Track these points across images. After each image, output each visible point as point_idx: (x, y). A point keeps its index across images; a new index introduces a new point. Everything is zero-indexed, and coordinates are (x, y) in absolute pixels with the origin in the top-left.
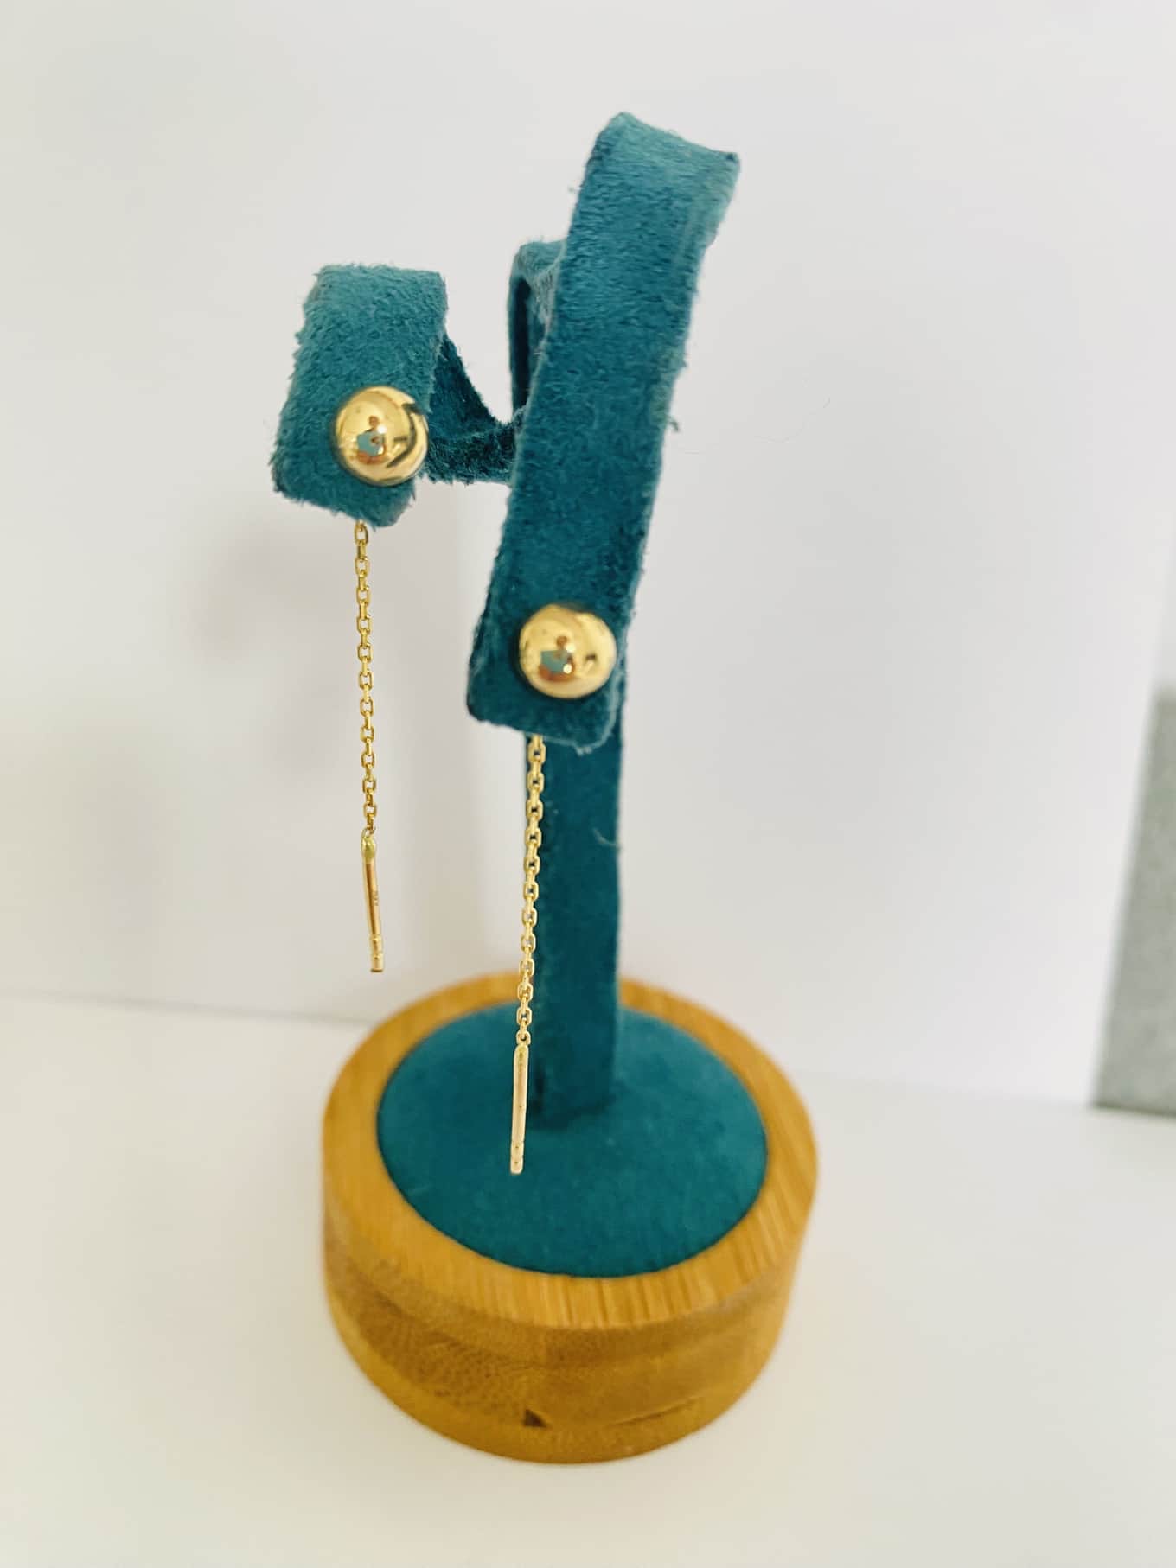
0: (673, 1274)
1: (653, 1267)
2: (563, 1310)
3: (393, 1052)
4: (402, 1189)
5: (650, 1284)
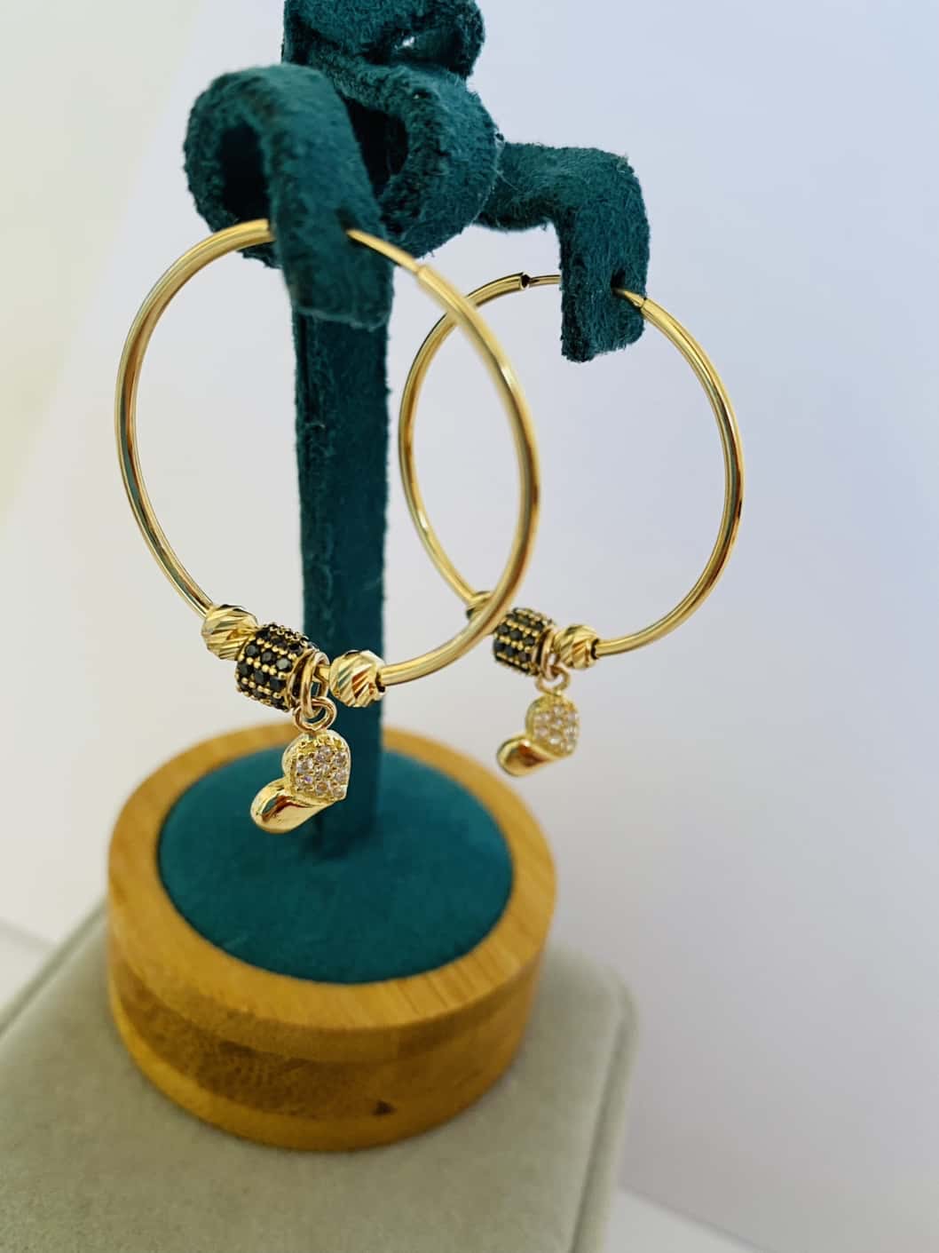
0: (482, 952)
1: (462, 950)
2: (408, 1007)
3: (150, 825)
4: (218, 943)
5: (465, 965)
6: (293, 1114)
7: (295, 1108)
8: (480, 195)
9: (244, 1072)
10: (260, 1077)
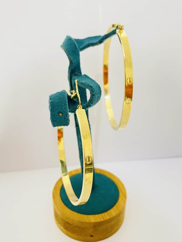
2: (94, 220)
7: (78, 234)
9: (69, 227)
10: (72, 228)
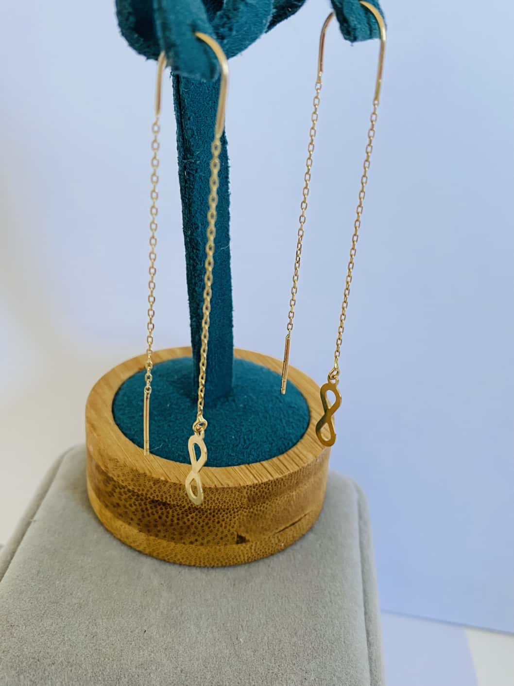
0: (292, 452)
5: (284, 458)
6: (191, 543)
7: (193, 539)
8: (264, 21)
9: (164, 517)
10: (172, 521)
